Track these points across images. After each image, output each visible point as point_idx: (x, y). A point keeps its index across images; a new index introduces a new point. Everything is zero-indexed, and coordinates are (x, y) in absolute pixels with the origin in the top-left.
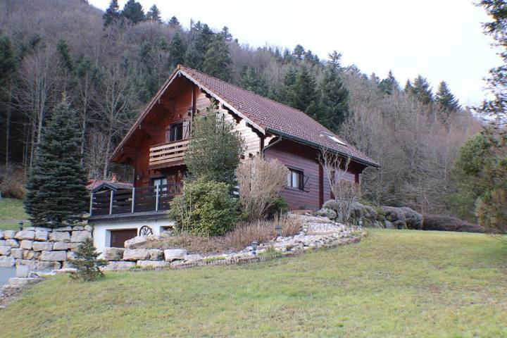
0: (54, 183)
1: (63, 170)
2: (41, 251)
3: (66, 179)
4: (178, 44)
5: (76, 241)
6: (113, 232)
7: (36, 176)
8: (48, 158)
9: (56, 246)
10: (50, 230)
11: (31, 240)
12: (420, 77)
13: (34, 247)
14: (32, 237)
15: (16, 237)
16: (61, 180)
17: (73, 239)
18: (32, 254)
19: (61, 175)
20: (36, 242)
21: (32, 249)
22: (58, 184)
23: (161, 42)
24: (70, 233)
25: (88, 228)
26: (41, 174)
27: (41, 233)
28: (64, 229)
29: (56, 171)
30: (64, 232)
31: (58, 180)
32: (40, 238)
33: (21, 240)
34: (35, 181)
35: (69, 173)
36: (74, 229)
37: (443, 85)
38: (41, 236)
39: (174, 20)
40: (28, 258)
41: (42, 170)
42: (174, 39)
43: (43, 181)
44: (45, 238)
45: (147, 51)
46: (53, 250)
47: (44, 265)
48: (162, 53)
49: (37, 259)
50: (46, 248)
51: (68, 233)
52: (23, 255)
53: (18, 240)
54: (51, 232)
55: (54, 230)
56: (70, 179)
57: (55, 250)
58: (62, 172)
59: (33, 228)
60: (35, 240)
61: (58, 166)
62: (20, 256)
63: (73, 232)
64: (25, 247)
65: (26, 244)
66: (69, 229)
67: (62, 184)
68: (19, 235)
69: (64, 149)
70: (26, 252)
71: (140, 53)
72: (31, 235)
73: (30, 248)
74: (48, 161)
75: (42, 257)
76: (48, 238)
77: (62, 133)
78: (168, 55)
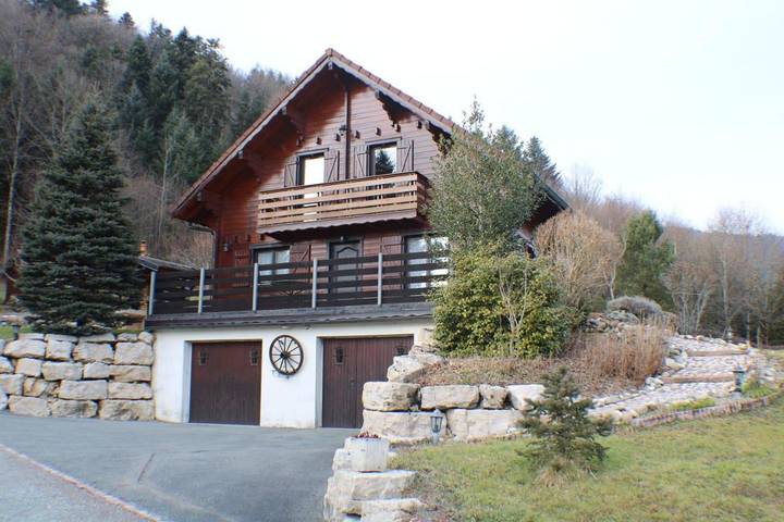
0: (84, 250)
1: (103, 225)
2: (59, 381)
3: (108, 244)
4: (141, 53)
5: (126, 362)
6: (195, 345)
7: (50, 235)
8: (72, 201)
9: (88, 370)
10: (74, 339)
11: (37, 358)
12: (504, 128)
13: (45, 372)
14: (41, 353)
15: (6, 352)
16: (100, 244)
17: (119, 358)
18: (41, 386)
19: (98, 235)
20: (48, 364)
21: (42, 376)
22: (92, 251)
23: (112, 48)
24: (113, 345)
25: (146, 336)
26: (61, 232)
27: (58, 345)
28: (101, 339)
29: (90, 226)
30: (100, 343)
31: (93, 244)
32: (58, 355)
33: (17, 359)
34: (47, 243)
35: (111, 232)
36: (121, 338)
37: (535, 141)
38: (58, 351)
39: (127, 18)
40: (34, 394)
41: (60, 224)
42: (136, 44)
43: (64, 246)
44: (66, 355)
45: (91, 61)
46: (83, 379)
47: (66, 407)
48: (117, 64)
49: (50, 395)
50: (70, 374)
51: (109, 346)
52: (23, 389)
53: (10, 358)
54: (76, 344)
55: (81, 340)
56: (115, 244)
57: (86, 379)
58: (100, 229)
59: (40, 336)
60: (45, 359)
61: (92, 218)
62: (18, 390)
63: (118, 345)
64: (28, 373)
65: (28, 367)
66: (111, 338)
67: (99, 252)
68: (13, 348)
69: (101, 187)
70: (29, 382)
71: (82, 61)
72: (38, 349)
73: (37, 374)
74: (73, 208)
75: (63, 391)
76: (72, 356)
77: (95, 156)
78: (125, 67)
